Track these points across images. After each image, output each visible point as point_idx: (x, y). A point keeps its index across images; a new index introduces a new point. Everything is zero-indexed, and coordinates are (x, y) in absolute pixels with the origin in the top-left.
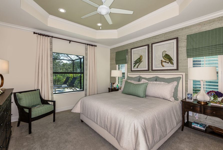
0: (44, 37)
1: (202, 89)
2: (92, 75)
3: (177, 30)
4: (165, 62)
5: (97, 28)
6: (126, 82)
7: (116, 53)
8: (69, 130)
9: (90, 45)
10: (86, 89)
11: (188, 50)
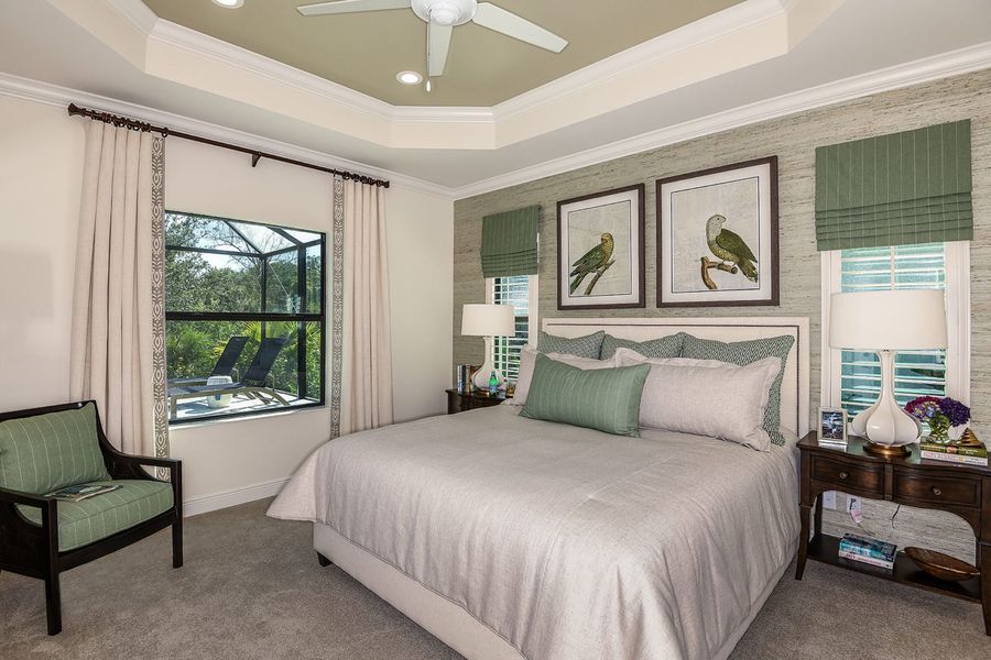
0: (123, 130)
1: (887, 392)
2: (366, 326)
3: (771, 121)
4: (720, 267)
5: (398, 97)
6: (541, 361)
7: (484, 222)
8: (258, 610)
9: (355, 177)
10: (337, 399)
11: (821, 216)
